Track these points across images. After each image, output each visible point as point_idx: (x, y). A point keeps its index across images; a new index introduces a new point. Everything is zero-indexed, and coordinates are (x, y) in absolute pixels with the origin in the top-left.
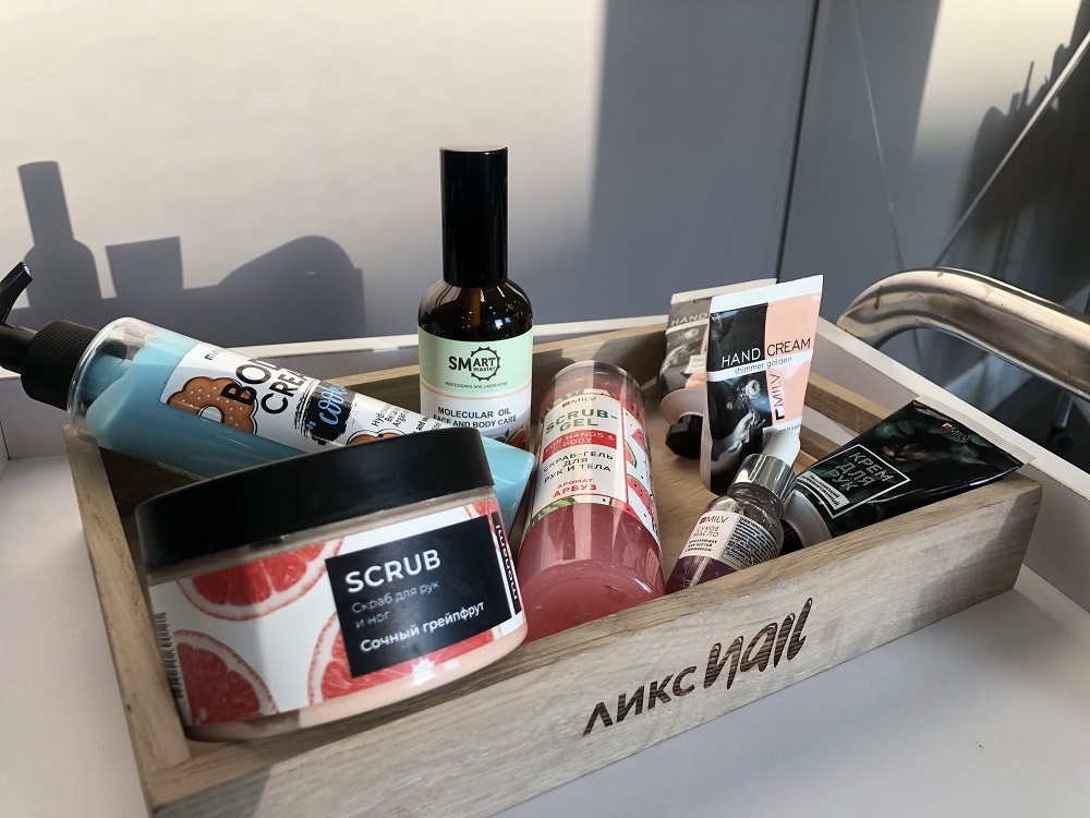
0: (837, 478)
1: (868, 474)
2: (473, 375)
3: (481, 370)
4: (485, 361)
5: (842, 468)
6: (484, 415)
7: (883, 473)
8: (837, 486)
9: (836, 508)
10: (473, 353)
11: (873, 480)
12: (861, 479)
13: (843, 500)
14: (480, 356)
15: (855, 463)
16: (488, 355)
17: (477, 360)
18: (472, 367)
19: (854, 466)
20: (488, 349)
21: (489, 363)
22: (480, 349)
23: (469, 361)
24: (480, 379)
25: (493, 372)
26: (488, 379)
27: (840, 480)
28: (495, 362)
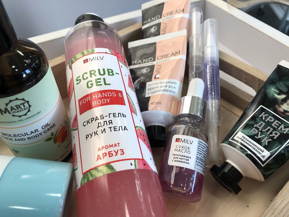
0: (257, 135)
1: (274, 129)
2: (13, 116)
3: (18, 112)
4: (18, 107)
5: (257, 126)
6: (32, 132)
7: (282, 126)
8: (259, 141)
9: (263, 160)
10: (7, 105)
11: (279, 134)
12: (271, 133)
13: (267, 154)
14: (13, 104)
15: (264, 121)
16: (19, 102)
17: (12, 107)
18: (11, 112)
19: (264, 124)
20: (17, 99)
21: (22, 106)
22: (11, 101)
23: (6, 109)
24: (20, 116)
25: (27, 110)
26: (26, 115)
27: (259, 137)
28: (26, 105)
